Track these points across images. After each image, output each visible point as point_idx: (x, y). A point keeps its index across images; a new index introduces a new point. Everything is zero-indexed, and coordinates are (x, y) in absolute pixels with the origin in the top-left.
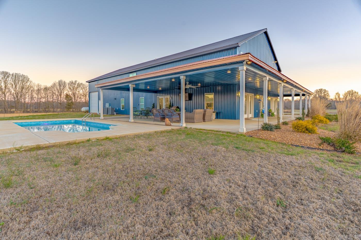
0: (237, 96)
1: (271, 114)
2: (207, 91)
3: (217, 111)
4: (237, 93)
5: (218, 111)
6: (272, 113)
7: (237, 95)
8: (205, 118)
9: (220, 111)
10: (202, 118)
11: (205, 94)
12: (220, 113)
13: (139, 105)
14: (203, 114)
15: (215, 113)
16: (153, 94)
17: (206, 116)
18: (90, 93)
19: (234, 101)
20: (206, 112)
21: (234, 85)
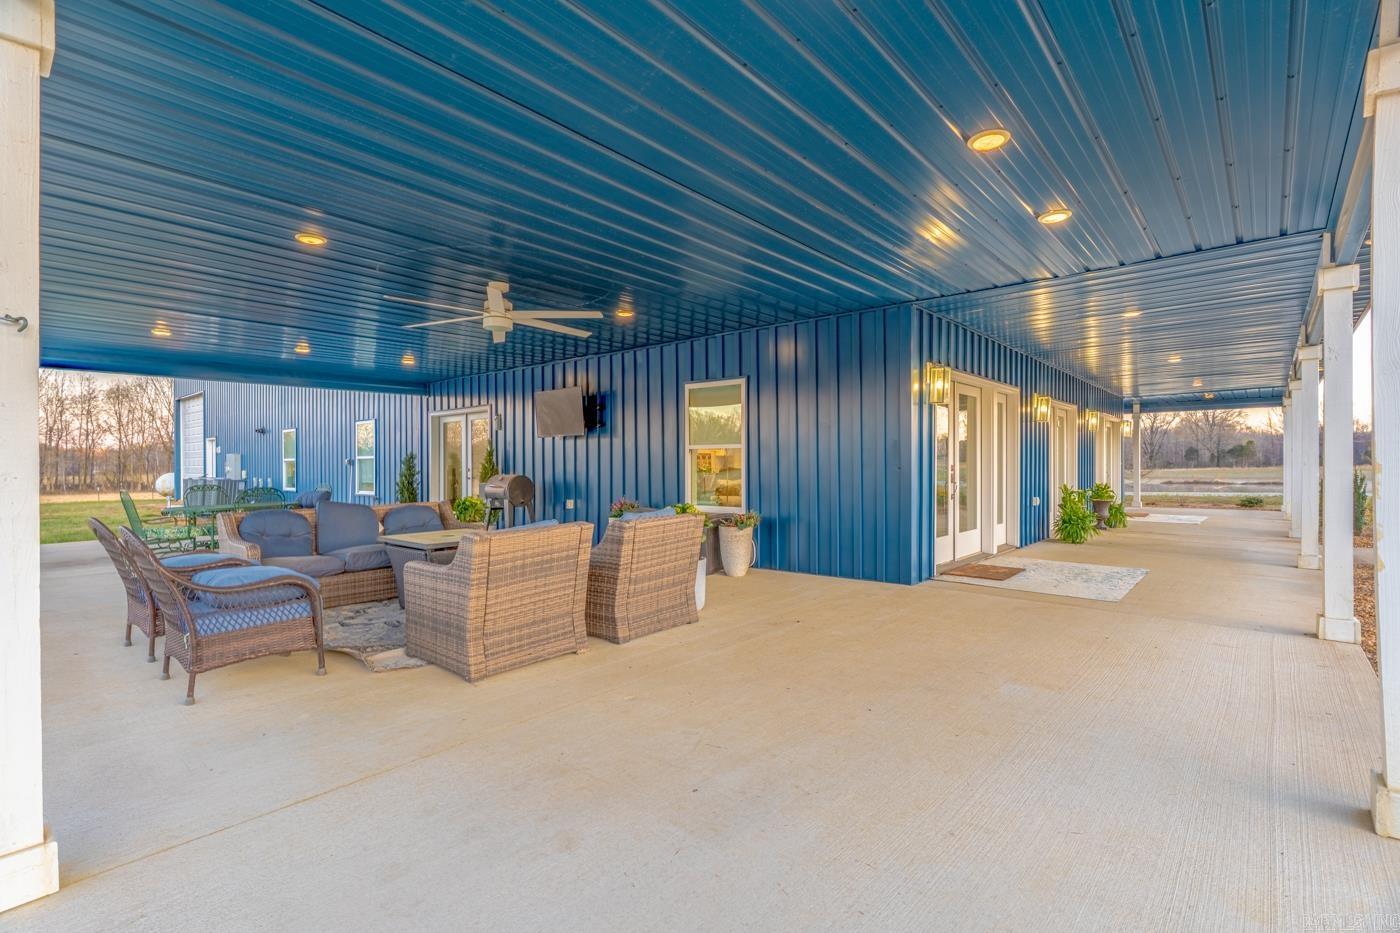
0: (914, 399)
1: (1106, 513)
2: (700, 369)
3: (766, 513)
4: (915, 372)
5: (775, 514)
6: (1110, 509)
7: (916, 387)
8: (619, 600)
9: (784, 513)
10: (581, 607)
11: (688, 387)
12: (785, 523)
13: (352, 463)
14: (584, 570)
15: (749, 531)
16: (415, 397)
17: (621, 575)
18: (181, 404)
19: (892, 436)
20: (626, 549)
21: (892, 310)
